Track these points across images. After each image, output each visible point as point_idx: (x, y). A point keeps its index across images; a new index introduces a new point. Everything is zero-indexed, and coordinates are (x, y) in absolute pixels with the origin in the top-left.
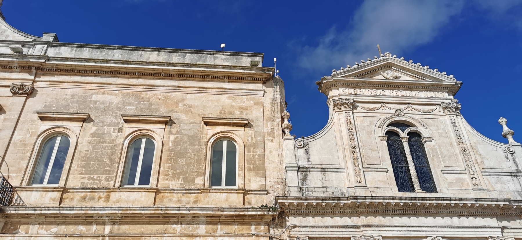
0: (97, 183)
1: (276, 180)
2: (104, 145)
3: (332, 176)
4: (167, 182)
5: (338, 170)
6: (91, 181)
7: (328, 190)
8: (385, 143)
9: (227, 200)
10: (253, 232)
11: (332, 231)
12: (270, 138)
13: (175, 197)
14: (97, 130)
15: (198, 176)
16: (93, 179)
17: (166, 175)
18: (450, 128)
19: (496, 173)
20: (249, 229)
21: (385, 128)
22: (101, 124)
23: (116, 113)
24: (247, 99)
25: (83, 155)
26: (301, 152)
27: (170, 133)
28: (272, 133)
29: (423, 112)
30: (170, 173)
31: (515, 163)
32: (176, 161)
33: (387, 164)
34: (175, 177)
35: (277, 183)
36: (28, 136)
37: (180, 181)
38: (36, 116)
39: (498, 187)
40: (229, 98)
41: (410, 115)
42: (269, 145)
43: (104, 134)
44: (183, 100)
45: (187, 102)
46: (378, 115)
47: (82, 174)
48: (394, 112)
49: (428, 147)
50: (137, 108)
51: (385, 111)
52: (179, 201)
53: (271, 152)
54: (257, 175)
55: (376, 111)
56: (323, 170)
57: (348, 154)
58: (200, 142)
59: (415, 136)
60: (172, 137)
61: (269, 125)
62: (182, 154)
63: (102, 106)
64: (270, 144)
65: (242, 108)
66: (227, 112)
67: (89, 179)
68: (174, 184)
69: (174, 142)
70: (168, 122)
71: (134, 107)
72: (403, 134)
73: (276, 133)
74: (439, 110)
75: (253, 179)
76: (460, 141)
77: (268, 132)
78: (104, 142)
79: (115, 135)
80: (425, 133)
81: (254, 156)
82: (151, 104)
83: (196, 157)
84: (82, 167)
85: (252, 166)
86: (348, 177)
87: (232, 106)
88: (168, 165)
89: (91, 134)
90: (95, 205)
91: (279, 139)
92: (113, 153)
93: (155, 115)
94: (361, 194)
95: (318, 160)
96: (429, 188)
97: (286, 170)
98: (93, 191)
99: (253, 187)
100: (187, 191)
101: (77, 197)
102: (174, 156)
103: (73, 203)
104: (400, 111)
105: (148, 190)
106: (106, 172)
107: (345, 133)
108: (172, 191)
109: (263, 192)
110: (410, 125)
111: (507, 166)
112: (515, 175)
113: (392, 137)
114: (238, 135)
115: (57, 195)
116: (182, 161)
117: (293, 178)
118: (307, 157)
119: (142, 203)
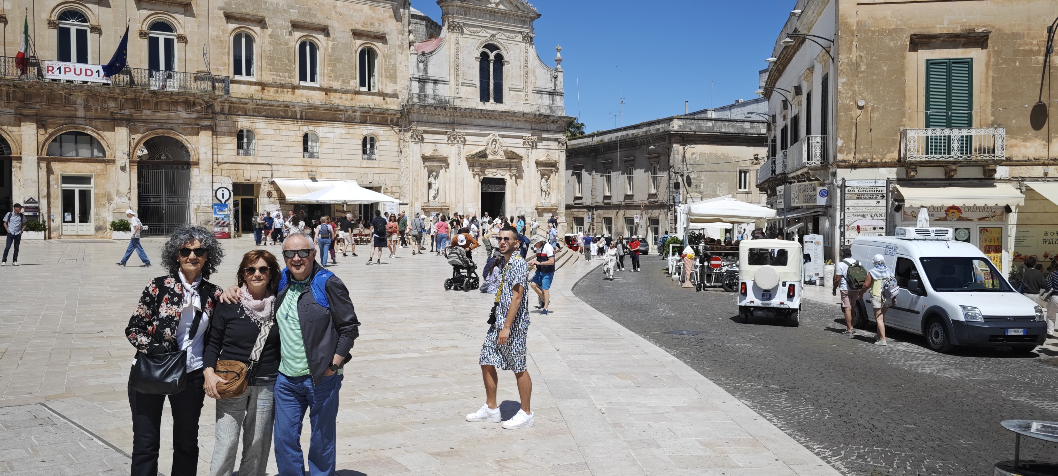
0: (283, 80)
1: (403, 86)
2: (282, 47)
3: (440, 86)
4: (331, 82)
5: (444, 82)
6: (279, 78)
7: (437, 97)
8: (479, 63)
9: (372, 99)
10: (389, 123)
12: (400, 51)
13: (338, 95)
14: (273, 31)
15: (351, 79)
16: (279, 76)
17: (330, 77)
18: (523, 53)
19: (540, 92)
20: (387, 121)
21: (481, 50)
22: (274, 26)
23: (284, 16)
24: (384, 11)
25: (267, 54)
26: (421, 65)
27: (328, 40)
28: (401, 46)
29: (509, 39)
30: (332, 75)
31: (555, 84)
32: (335, 65)
33: (477, 81)
34: (336, 78)
35: (404, 88)
36: (221, 33)
37: (340, 83)
38: (221, 13)
39: (539, 102)
40: (370, 9)
41: (499, 40)
42: (400, 57)
43: (279, 36)
44: (335, 7)
45: (338, 10)
46: (478, 38)
47: (270, 71)
48: (489, 36)
49: (505, 68)
50: (299, 12)
51: (483, 35)
52: (341, 98)
53: (400, 63)
54: (391, 82)
55: (477, 34)
56: (435, 82)
57: (452, 71)
58: (351, 50)
59: (499, 60)
60: (330, 44)
61: (400, 39)
62: (338, 60)
63: (272, 8)
64: (400, 55)
65: (380, 20)
66: (369, 23)
67: (277, 75)
68: (336, 85)
69: (332, 48)
70: (325, 31)
71: (297, 11)
72: (492, 56)
73: (405, 47)
74: (520, 38)
75: (388, 84)
76: (526, 66)
77: (399, 45)
78: (280, 44)
79: (287, 37)
80: (506, 58)
81: (389, 65)
82: (309, 9)
83: (349, 64)
84: (270, 65)
85: (387, 74)
86: (450, 88)
87: (373, 18)
88: (330, 68)
89: (270, 35)
90: (286, 97)
91: (406, 52)
92: (289, 54)
93: (315, 21)
94: (457, 103)
95: (432, 73)
96: (499, 99)
97: (411, 79)
98: (282, 86)
99: (389, 90)
100: (346, 92)
101: (272, 89)
102: (333, 61)
103: (270, 94)
104: (493, 36)
105: (320, 89)
106: (287, 71)
107: (453, 52)
108: (336, 91)
109: (395, 96)
110: (497, 48)
111: (549, 86)
112: (552, 94)
113: (484, 58)
114: (378, 46)
115: (259, 88)
116: (339, 66)
117: (416, 87)
118: (426, 70)
119: (317, 98)
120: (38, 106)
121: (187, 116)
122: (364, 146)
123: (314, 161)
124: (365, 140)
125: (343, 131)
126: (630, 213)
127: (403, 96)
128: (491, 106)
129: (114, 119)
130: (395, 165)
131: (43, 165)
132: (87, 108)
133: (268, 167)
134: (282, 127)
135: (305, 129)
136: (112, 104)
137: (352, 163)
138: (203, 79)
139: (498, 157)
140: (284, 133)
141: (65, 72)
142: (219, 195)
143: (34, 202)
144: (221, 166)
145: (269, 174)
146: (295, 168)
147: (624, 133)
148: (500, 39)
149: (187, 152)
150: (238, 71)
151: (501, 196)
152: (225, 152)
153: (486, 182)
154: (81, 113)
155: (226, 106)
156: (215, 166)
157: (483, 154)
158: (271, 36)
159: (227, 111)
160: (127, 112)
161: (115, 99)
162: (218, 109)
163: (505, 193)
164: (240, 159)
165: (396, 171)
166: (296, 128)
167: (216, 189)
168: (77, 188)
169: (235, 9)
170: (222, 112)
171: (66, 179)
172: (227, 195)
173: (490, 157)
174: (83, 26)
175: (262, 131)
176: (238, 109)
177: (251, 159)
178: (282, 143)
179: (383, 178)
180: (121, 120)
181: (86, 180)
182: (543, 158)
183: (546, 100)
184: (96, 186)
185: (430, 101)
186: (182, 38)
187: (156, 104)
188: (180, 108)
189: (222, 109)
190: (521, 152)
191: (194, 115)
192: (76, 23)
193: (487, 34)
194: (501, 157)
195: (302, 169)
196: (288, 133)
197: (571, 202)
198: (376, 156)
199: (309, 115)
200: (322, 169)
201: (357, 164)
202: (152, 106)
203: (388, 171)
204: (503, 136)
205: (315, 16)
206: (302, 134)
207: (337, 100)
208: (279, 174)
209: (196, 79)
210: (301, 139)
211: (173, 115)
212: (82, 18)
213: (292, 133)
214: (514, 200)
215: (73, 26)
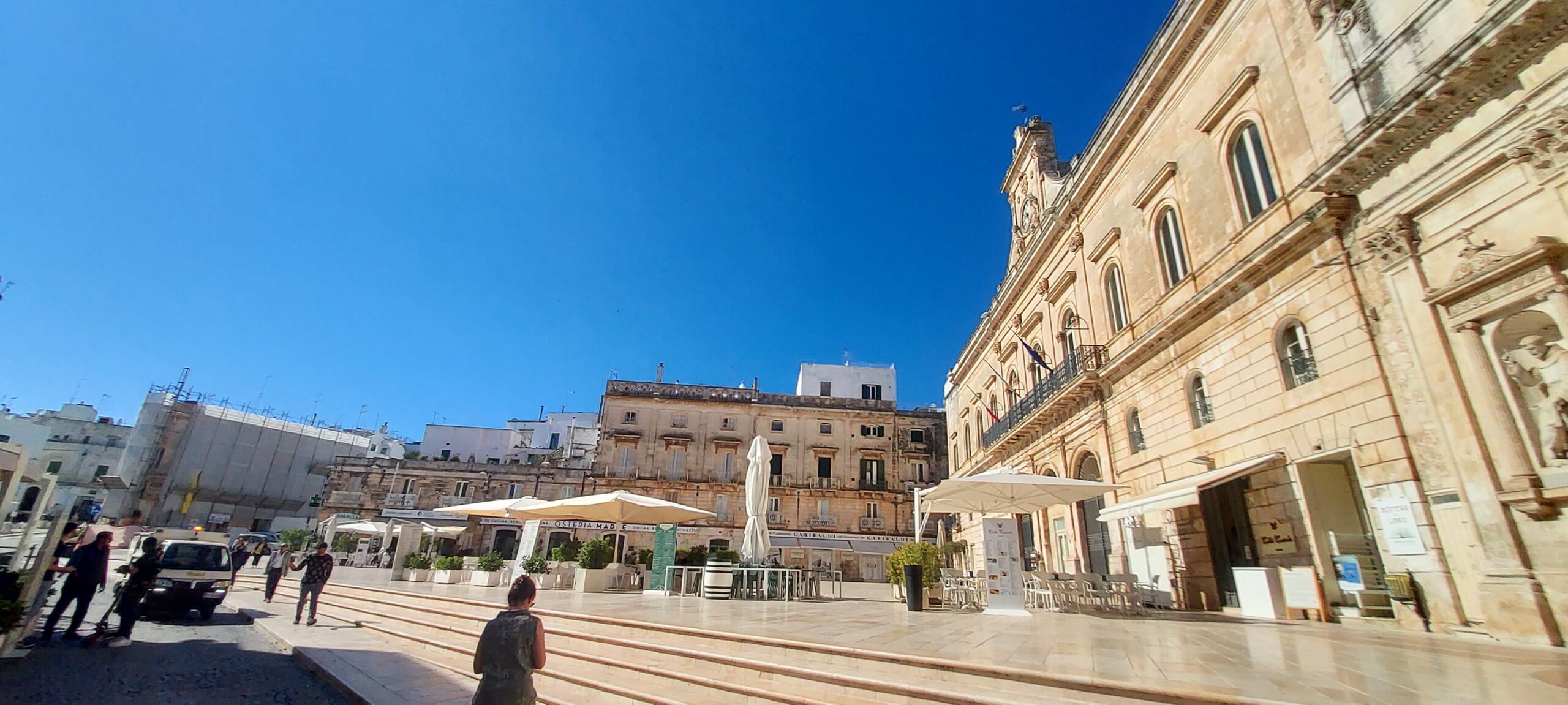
2: (1139, 252)
10: (1318, 262)
11: (1454, 168)
14: (1129, 239)
20: (1311, 261)
22: (1129, 230)
24: (1243, 25)
27: (1182, 183)
28: (1298, 49)
30: (1199, 240)
32: (1199, 219)
34: (1205, 241)
37: (1211, 246)
38: (1093, 261)
40: (1220, 54)
42: (1301, 78)
43: (1134, 240)
44: (1177, 119)
45: (1182, 118)
47: (1137, 300)
50: (1145, 179)
53: (1307, 90)
54: (1298, 154)
56: (1410, 32)
58: (1212, 168)
60: (1186, 188)
61: (1289, 38)
62: (1202, 203)
63: (1119, 209)
64: (1301, 73)
65: (1243, 51)
67: (1143, 301)
68: (1207, 253)
69: (1189, 193)
70: (1176, 173)
71: (1141, 180)
73: (1305, 38)
75: (1293, 167)
77: (1291, 55)
78: (1139, 248)
84: (1135, 292)
85: (1285, 144)
87: (1229, 64)
89: (1128, 245)
92: (1148, 256)
98: (1148, 314)
100: (1223, 255)
101: (1142, 327)
102: (1195, 214)
105: (1186, 282)
106: (1151, 284)
108: (1208, 266)
115: (1130, 336)
116: (1204, 213)
117: (1352, 109)
118: (1370, 35)
120: (1030, 452)
121: (1087, 417)
123: (1208, 430)
124: (1278, 338)
125: (1234, 341)
130: (1369, 370)
132: (1044, 440)
133: (1159, 465)
134: (1160, 384)
135: (1184, 371)
136: (1053, 430)
137: (1267, 409)
140: (1163, 394)
144: (1121, 479)
145: (1161, 478)
152: (1121, 455)
154: (1044, 447)
156: (1116, 480)
159: (1113, 392)
161: (1053, 423)
162: (1106, 393)
165: (1377, 389)
166: (1174, 376)
169: (1098, 245)
177: (1142, 457)
178: (1165, 414)
179: (1345, 421)
180: (1057, 444)
188: (1082, 410)
191: (1091, 413)
198: (1315, 366)
199: (1184, 342)
200: (1223, 443)
201: (1274, 406)
202: (1069, 417)
203: (1352, 397)
208: (1172, 473)
213: (1172, 388)
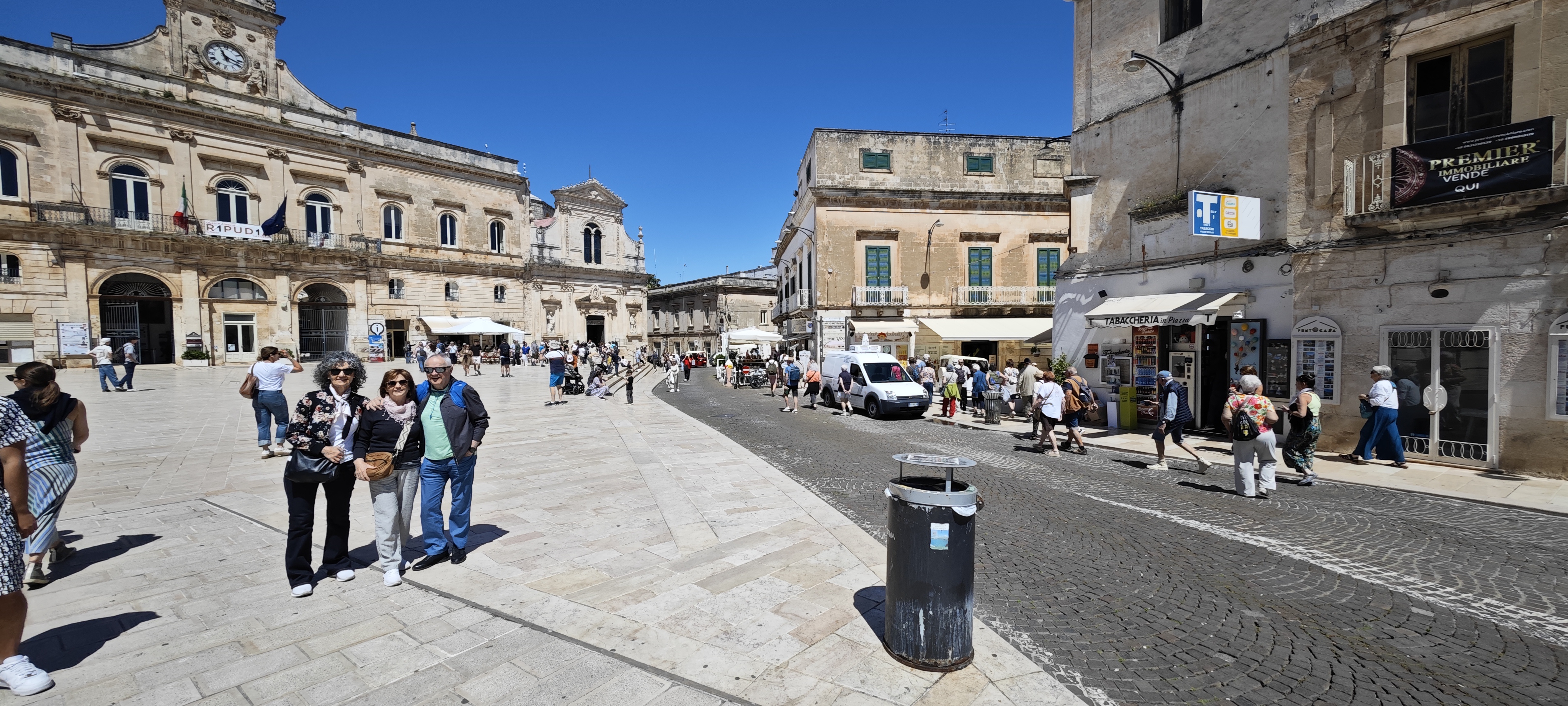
0: (427, 243)
1: (526, 250)
3: (554, 251)
4: (468, 246)
5: (557, 248)
6: (424, 241)
7: (552, 259)
8: (583, 235)
9: (501, 259)
12: (523, 225)
13: (473, 255)
15: (484, 244)
16: (424, 239)
17: (467, 242)
18: (615, 231)
19: (628, 257)
21: (585, 227)
23: (428, 195)
24: (509, 196)
25: (414, 223)
26: (540, 236)
27: (464, 215)
28: (524, 222)
29: (605, 220)
31: (639, 252)
33: (582, 248)
34: (472, 243)
35: (526, 252)
36: (373, 205)
38: (373, 191)
39: (628, 263)
40: (500, 195)
44: (469, 191)
45: (472, 193)
46: (582, 218)
47: (417, 236)
48: (591, 217)
49: (603, 240)
50: (440, 193)
51: (586, 216)
52: (476, 257)
55: (582, 216)
56: (551, 248)
57: (564, 240)
59: (598, 234)
60: (467, 217)
61: (523, 216)
62: (473, 230)
66: (497, 204)
70: (462, 208)
71: (438, 192)
72: (593, 231)
74: (613, 220)
76: (618, 239)
77: (522, 221)
79: (430, 211)
80: (603, 233)
81: (514, 235)
82: (449, 191)
83: (482, 232)
84: (416, 231)
86: (562, 253)
88: (467, 235)
89: (415, 209)
90: (431, 255)
91: (528, 226)
92: (432, 224)
93: (453, 200)
94: (568, 263)
95: (548, 241)
96: (598, 261)
97: (532, 246)
98: (427, 247)
99: (515, 253)
100: (481, 253)
101: (418, 250)
102: (469, 230)
103: (417, 253)
104: (594, 217)
105: (459, 250)
106: (431, 236)
107: (564, 227)
108: (472, 252)
109: (520, 257)
110: (597, 226)
111: (635, 253)
112: (637, 258)
113: (587, 233)
114: (505, 221)
115: (407, 248)
116: (474, 234)
117: (536, 252)
118: (543, 239)
119: (457, 257)
120: (198, 257)
121: (344, 268)
122: (496, 292)
123: (455, 303)
124: (496, 288)
125: (478, 281)
126: (692, 339)
127: (526, 257)
128: (593, 265)
129: (275, 269)
130: (521, 306)
131: (205, 306)
132: (248, 259)
133: (417, 308)
134: (428, 277)
135: (447, 279)
136: (272, 257)
137: (486, 305)
138: (357, 240)
139: (599, 301)
140: (429, 282)
141: (225, 230)
142: (374, 329)
143: (196, 335)
144: (375, 307)
145: (417, 313)
146: (439, 309)
147: (687, 286)
148: (599, 220)
149: (345, 296)
150: (388, 234)
151: (602, 328)
152: (379, 296)
153: (589, 318)
154: (242, 263)
155: (379, 262)
156: (370, 306)
157: (588, 299)
158: (417, 209)
159: (379, 265)
160: (287, 263)
161: (275, 253)
162: (371, 263)
163: (603, 327)
164: (392, 301)
165: (522, 311)
166: (439, 278)
167: (370, 323)
168: (239, 324)
169: (384, 188)
170: (375, 266)
171: (228, 317)
172: (381, 329)
173: (593, 301)
174: (241, 193)
175: (410, 281)
176: (389, 263)
177: (401, 302)
178: (428, 290)
179: (511, 316)
180: (280, 269)
181: (249, 317)
182: (631, 302)
183: (633, 263)
184: (258, 322)
185: (547, 261)
186: (337, 208)
187: (315, 258)
188: (336, 262)
189: (375, 263)
190: (614, 297)
191: (350, 268)
192: (235, 190)
193: (589, 216)
194: (601, 301)
195: (445, 309)
196: (433, 282)
197: (652, 332)
198: (506, 300)
199: (450, 269)
200: (462, 309)
201: (491, 305)
202: (311, 259)
203: (515, 311)
204: (602, 287)
205: (454, 196)
206: (444, 283)
207: (472, 258)
208: (426, 313)
209: (351, 240)
210: (444, 287)
211: (331, 267)
212: (241, 187)
213: (436, 282)
214: (611, 331)
215: (233, 194)
